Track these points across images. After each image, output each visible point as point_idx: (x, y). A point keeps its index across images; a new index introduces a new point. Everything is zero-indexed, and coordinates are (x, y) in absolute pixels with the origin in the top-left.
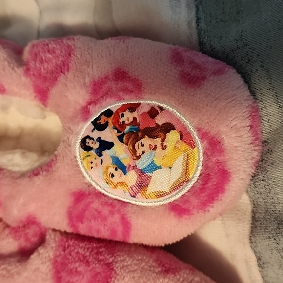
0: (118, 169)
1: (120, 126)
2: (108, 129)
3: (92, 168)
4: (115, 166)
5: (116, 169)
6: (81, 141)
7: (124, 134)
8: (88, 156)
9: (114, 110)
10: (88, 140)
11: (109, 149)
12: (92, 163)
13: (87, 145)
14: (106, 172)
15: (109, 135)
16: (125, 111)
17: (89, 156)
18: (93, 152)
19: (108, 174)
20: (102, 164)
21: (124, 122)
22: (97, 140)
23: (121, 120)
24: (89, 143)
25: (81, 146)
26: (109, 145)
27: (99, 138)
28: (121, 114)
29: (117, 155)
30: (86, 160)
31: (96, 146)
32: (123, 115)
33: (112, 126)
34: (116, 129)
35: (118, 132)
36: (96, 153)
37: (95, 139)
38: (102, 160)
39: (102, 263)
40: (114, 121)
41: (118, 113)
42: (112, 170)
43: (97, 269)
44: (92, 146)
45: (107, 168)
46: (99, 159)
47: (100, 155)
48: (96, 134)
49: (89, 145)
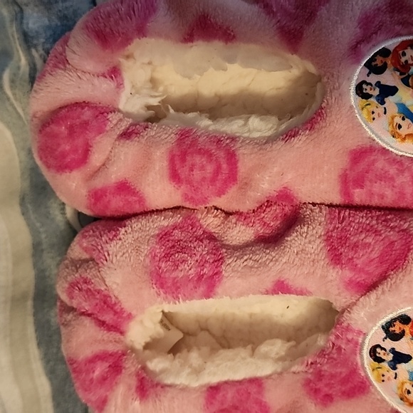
0: (406, 119)
1: (403, 66)
2: (387, 72)
3: (374, 119)
4: (402, 115)
5: (403, 119)
6: (356, 88)
7: (409, 76)
8: (367, 105)
9: (391, 49)
10: (364, 86)
11: (392, 95)
12: (373, 113)
13: (364, 91)
14: (391, 123)
15: (389, 78)
16: (406, 48)
17: (369, 104)
18: (373, 100)
19: (395, 125)
20: (385, 113)
21: (406, 61)
22: (376, 85)
23: (403, 59)
24: (366, 90)
25: (357, 94)
26: (392, 91)
27: (379, 82)
28: (401, 52)
29: (403, 101)
30: (365, 110)
31: (376, 92)
32: (404, 54)
33: (392, 68)
34: (398, 70)
35: (401, 74)
36: (378, 101)
37: (374, 84)
38: (385, 108)
39: (397, 229)
40: (393, 61)
41: (397, 52)
42: (398, 120)
43: (392, 237)
44: (371, 92)
45: (393, 118)
46: (381, 108)
47: (383, 103)
48: (373, 79)
49: (367, 91)
